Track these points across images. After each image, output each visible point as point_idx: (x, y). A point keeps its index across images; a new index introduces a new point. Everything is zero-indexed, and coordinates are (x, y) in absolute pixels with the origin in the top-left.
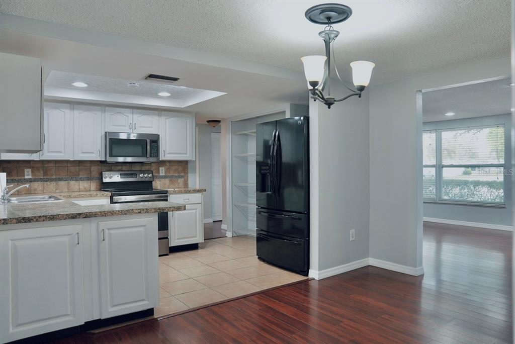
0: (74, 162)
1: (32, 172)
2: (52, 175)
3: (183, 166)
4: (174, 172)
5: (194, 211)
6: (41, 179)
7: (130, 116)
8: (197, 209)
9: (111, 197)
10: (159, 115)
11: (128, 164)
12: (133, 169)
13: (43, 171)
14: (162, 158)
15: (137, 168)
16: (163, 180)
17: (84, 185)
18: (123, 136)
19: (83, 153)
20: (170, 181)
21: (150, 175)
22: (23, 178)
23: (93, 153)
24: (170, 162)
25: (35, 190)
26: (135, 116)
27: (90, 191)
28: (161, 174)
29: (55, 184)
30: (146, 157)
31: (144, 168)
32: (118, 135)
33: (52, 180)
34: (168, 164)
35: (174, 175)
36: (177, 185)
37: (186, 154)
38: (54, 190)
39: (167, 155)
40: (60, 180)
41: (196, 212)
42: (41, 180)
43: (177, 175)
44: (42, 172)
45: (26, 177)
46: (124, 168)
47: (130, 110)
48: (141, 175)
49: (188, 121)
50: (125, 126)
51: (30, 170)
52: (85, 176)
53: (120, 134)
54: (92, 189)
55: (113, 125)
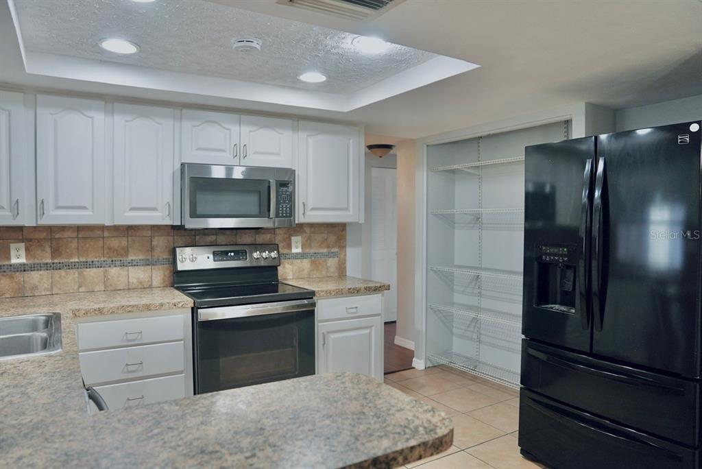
0: (116, 228)
1: (27, 249)
2: (71, 256)
3: (335, 233)
4: (320, 247)
5: (367, 331)
6: (47, 264)
7: (235, 128)
8: (372, 326)
9: (192, 308)
10: (296, 129)
11: (228, 232)
12: (240, 241)
13: (51, 247)
14: (300, 218)
15: (248, 239)
16: (299, 261)
17: (138, 274)
18: (218, 173)
19: (133, 209)
20: (313, 262)
21: (274, 254)
22: (7, 263)
23: (154, 209)
24: (312, 225)
25: (35, 288)
26: (245, 129)
27: (151, 287)
28: (294, 250)
29: (77, 275)
30: (269, 217)
31: (261, 238)
32: (209, 171)
33: (69, 266)
34: (307, 230)
35: (321, 251)
36: (324, 272)
37: (347, 209)
38: (76, 287)
39: (308, 213)
40: (87, 265)
41: (370, 332)
42: (47, 267)
43: (325, 251)
44: (48, 250)
45: (14, 261)
46: (221, 239)
47: (236, 116)
48: (256, 255)
49: (351, 141)
50: (224, 151)
51: (22, 245)
52: (141, 257)
53: (213, 166)
54: (155, 283)
55: (199, 149)
